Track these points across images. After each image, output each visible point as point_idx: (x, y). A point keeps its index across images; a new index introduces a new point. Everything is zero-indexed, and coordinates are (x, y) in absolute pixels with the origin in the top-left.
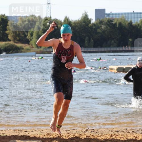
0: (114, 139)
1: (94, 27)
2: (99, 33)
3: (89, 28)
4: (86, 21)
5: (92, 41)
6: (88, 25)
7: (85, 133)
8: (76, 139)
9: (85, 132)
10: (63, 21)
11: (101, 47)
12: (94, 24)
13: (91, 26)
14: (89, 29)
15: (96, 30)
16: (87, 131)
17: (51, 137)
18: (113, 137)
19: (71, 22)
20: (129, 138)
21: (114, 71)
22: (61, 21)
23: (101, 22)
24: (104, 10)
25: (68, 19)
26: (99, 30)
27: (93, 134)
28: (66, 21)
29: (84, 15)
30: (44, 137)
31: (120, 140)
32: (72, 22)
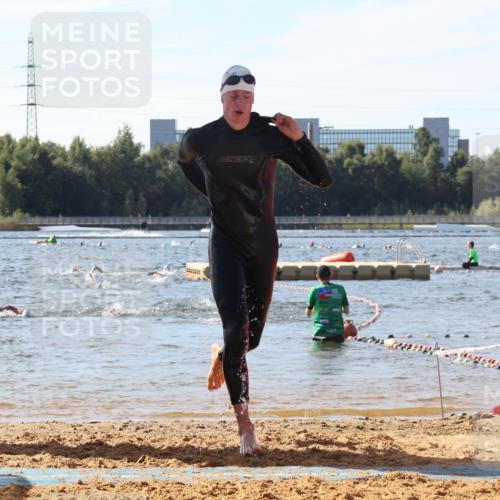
0: (193, 447)
1: (148, 165)
2: (160, 179)
3: (137, 166)
4: (128, 150)
5: (144, 199)
6: (131, 159)
7: (122, 433)
8: (97, 448)
9: (121, 429)
10: (68, 149)
11: (166, 215)
12: (147, 158)
13: (140, 163)
14: (136, 169)
15: (152, 171)
16: (125, 426)
17: (35, 442)
18: (190, 443)
19: (88, 150)
20: (228, 445)
21: (196, 277)
22: (63, 149)
23: (165, 153)
24: (172, 122)
25: (81, 145)
26: (160, 174)
27: (140, 434)
28: (77, 148)
29: (123, 134)
30: (17, 443)
31: (206, 449)
32: (92, 150)
